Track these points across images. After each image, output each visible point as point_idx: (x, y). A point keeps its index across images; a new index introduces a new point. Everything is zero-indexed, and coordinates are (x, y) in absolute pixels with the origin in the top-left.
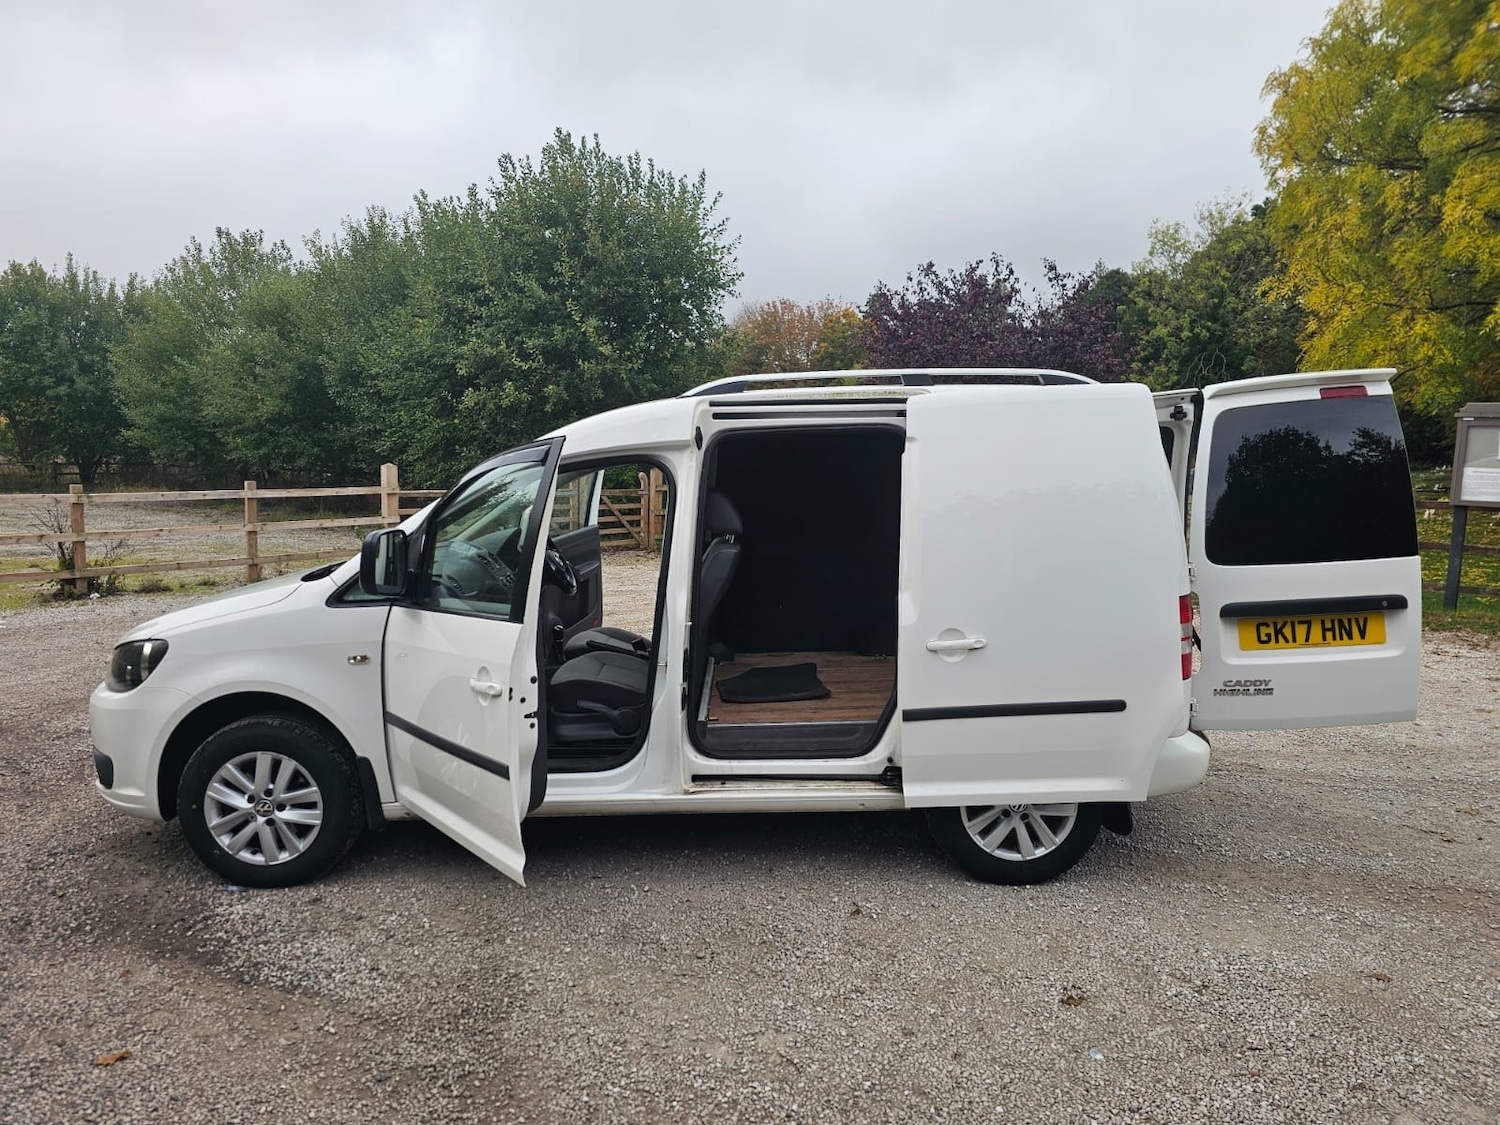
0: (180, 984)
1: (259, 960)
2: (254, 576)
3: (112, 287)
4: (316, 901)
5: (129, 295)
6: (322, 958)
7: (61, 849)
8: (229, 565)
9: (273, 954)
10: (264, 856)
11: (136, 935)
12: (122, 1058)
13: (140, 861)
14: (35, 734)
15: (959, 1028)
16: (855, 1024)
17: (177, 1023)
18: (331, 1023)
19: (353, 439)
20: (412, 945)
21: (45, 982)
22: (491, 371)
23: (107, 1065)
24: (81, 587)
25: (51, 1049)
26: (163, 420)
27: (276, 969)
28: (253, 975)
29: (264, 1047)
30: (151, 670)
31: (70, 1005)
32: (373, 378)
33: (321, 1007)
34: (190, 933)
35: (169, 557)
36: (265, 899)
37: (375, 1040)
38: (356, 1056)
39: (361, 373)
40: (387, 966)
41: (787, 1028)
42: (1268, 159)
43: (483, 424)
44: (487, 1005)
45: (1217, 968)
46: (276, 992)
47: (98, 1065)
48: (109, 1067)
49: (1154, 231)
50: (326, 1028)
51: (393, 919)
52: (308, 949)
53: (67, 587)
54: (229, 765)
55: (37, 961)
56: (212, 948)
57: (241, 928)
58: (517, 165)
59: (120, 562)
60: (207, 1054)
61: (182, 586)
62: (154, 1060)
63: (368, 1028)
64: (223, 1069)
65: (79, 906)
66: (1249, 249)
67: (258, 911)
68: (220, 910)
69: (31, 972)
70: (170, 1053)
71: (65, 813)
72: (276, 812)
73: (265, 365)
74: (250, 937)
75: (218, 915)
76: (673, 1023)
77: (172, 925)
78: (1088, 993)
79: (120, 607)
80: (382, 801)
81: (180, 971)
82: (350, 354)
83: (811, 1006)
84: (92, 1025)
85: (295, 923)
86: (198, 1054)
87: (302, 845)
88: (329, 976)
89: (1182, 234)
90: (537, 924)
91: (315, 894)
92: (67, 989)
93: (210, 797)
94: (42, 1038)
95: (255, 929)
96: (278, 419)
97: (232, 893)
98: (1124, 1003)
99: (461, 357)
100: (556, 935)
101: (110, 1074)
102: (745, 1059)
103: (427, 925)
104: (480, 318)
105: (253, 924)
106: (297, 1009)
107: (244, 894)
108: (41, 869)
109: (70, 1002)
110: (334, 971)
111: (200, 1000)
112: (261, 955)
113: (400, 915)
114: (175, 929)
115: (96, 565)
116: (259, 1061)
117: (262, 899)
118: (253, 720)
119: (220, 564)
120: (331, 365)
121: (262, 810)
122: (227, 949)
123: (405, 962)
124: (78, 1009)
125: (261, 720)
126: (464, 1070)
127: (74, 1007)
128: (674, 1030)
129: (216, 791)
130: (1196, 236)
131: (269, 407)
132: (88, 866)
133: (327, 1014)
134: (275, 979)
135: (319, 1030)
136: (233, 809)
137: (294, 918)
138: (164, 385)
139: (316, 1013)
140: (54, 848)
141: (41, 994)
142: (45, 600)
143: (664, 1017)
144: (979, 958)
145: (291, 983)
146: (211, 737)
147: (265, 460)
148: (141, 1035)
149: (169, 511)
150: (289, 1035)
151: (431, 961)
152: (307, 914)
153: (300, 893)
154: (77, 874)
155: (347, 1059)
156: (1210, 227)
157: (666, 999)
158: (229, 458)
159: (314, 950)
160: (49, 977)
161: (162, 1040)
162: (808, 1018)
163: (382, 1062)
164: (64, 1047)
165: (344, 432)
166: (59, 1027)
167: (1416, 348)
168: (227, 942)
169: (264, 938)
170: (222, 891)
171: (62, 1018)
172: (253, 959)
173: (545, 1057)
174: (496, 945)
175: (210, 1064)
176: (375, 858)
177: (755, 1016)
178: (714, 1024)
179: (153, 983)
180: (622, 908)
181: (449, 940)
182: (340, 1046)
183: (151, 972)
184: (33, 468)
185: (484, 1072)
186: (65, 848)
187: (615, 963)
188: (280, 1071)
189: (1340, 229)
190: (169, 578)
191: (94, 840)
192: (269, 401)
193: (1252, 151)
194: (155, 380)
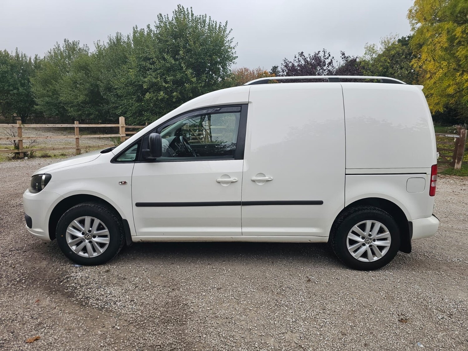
0: (58, 306)
1: (88, 296)
2: (78, 153)
3: (30, 59)
4: (108, 271)
5: (35, 62)
6: (112, 295)
7: (14, 249)
8: (70, 149)
9: (93, 293)
10: (88, 254)
11: (41, 284)
12: (37, 340)
13: (42, 254)
14: (6, 205)
15: (363, 332)
16: (322, 329)
17: (58, 323)
18: (118, 325)
19: (109, 109)
20: (145, 290)
21: (7, 304)
22: (155, 87)
23: (31, 343)
24: (22, 155)
25: (9, 334)
26: (47, 103)
27: (95, 300)
28: (86, 302)
29: (93, 335)
30: (45, 185)
31: (16, 315)
32: (115, 89)
33: (113, 317)
34: (61, 284)
35: (50, 146)
36: (89, 270)
37: (136, 333)
38: (129, 340)
39: (111, 87)
40: (137, 299)
41: (295, 331)
42: (412, 21)
43: (152, 105)
44: (177, 318)
45: (453, 306)
46: (95, 310)
47: (27, 343)
48: (31, 344)
49: (366, 46)
50: (116, 327)
51: (137, 279)
52: (107, 291)
53: (17, 155)
54: (75, 221)
55: (4, 295)
56: (70, 290)
57: (81, 282)
58: (164, 17)
59: (34, 147)
60: (70, 338)
61: (55, 156)
62: (50, 341)
63: (132, 327)
64: (77, 345)
65: (20, 272)
66: (397, 53)
67: (87, 275)
68: (72, 274)
69: (2, 300)
70: (55, 337)
71: (16, 235)
72: (93, 239)
73: (81, 84)
74: (84, 286)
75: (72, 277)
76: (251, 328)
77: (55, 280)
78: (408, 317)
79: (35, 162)
80: (132, 235)
81: (59, 300)
82: (108, 81)
83: (302, 321)
84: (25, 324)
85: (101, 280)
86: (67, 338)
87: (102, 251)
88: (115, 304)
89: (375, 48)
90: (191, 283)
91: (107, 269)
92: (15, 308)
93: (68, 232)
94: (5, 329)
95: (86, 283)
96: (84, 102)
97: (77, 267)
98: (423, 322)
99: (145, 82)
100: (199, 287)
101: (32, 347)
102: (282, 345)
103: (150, 282)
104: (151, 69)
105: (85, 281)
106: (104, 318)
107: (81, 268)
108: (6, 256)
109: (16, 313)
110: (117, 301)
111: (67, 313)
112: (89, 294)
113: (139, 278)
114: (56, 282)
115: (26, 148)
116: (91, 341)
117: (88, 270)
118: (83, 205)
119: (67, 148)
120: (101, 84)
121: (87, 237)
122: (76, 291)
123: (143, 298)
124: (19, 316)
125: (87, 205)
126: (172, 347)
127: (18, 316)
128: (252, 331)
129: (70, 230)
130: (380, 49)
131: (81, 98)
132: (23, 256)
133: (116, 321)
134: (95, 304)
135: (113, 327)
136: (76, 237)
137: (100, 278)
138: (48, 91)
139: (111, 319)
140: (11, 248)
141: (5, 309)
142: (10, 159)
143: (246, 324)
144: (361, 301)
145: (101, 306)
146: (68, 211)
147: (80, 116)
148: (44, 329)
149: (50, 132)
150: (101, 329)
151: (153, 297)
152: (105, 277)
153: (102, 268)
154: (20, 259)
155: (125, 341)
156: (384, 46)
157: (245, 316)
158: (69, 115)
159: (109, 292)
160: (8, 302)
161: (52, 331)
162: (303, 326)
163: (139, 343)
164: (14, 334)
165: (106, 107)
166: (12, 324)
167: (464, 84)
168: (76, 288)
169: (89, 287)
170: (73, 267)
171: (13, 320)
172: (86, 295)
173: (203, 342)
174: (177, 291)
175: (72, 343)
176: (128, 255)
177: (281, 325)
178: (267, 328)
179: (48, 305)
180: (221, 277)
181: (159, 288)
182: (122, 335)
183: (47, 300)
184: (7, 117)
185: (180, 348)
186: (15, 248)
187: (222, 300)
188: (99, 347)
189: (440, 43)
190: (50, 153)
191: (26, 245)
192: (81, 96)
193: (406, 18)
194: (45, 89)
